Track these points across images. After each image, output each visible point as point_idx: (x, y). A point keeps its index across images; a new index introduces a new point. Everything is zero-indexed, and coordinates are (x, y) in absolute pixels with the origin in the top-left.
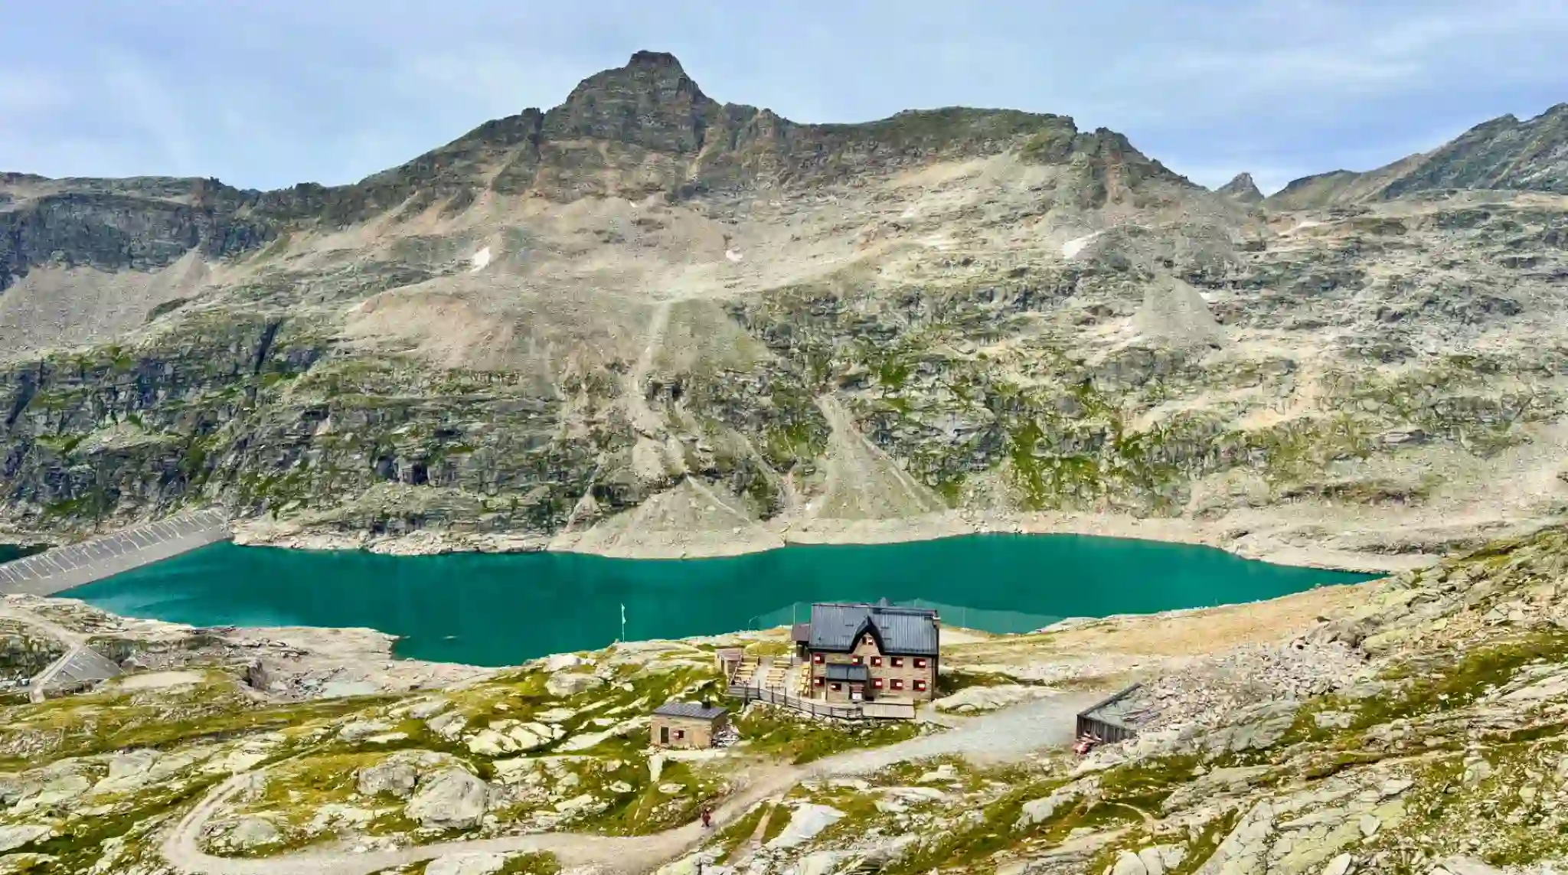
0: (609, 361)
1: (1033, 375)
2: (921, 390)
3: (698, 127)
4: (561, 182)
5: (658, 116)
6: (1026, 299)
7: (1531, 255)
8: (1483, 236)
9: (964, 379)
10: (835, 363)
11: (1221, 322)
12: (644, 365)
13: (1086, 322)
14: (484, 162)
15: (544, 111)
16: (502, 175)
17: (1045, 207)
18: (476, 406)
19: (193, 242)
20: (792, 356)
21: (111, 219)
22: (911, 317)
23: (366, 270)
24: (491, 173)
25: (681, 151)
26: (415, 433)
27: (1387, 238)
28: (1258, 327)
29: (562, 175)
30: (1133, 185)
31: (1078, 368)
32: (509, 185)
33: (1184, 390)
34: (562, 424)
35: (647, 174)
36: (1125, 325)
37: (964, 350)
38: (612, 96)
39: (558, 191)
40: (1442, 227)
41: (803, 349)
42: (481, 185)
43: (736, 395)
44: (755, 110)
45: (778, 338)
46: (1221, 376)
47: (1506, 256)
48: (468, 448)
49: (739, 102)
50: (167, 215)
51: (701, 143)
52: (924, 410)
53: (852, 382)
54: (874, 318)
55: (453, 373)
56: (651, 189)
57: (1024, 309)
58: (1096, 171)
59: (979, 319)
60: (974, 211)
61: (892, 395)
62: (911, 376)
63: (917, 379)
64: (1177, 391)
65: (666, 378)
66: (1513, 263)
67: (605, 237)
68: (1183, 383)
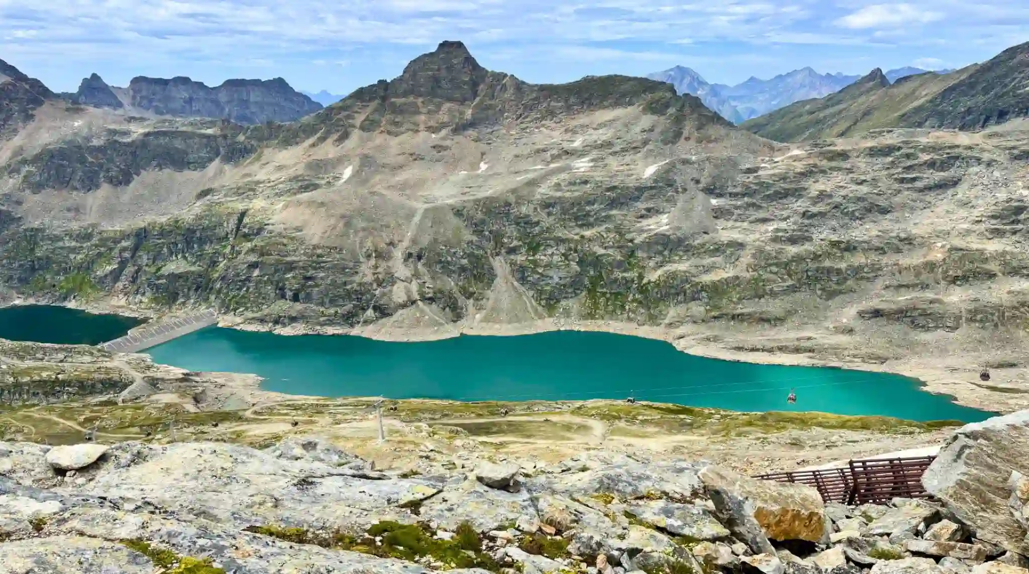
0: (388, 241)
1: (605, 248)
2: (545, 255)
3: (474, 85)
4: (396, 124)
5: (451, 81)
6: (613, 203)
7: (914, 176)
8: (893, 162)
9: (570, 249)
10: (506, 240)
11: (716, 217)
12: (406, 243)
13: (642, 217)
14: (357, 112)
15: (389, 81)
16: (365, 120)
17: (645, 143)
18: (322, 265)
19: (217, 154)
20: (484, 236)
21: (178, 144)
22: (549, 214)
23: (290, 180)
24: (359, 119)
25: (463, 101)
26: (294, 277)
27: (834, 164)
28: (736, 220)
29: (397, 120)
30: (699, 129)
31: (630, 244)
32: (369, 126)
33: (681, 257)
34: (361, 274)
35: (443, 116)
36: (664, 219)
37: (573, 233)
38: (428, 70)
39: (393, 129)
40: (871, 156)
41: (490, 232)
42: (354, 126)
43: (449, 259)
44: (506, 75)
45: (478, 228)
46: (703, 250)
47: (901, 176)
48: (317, 286)
49: (498, 71)
50: (205, 140)
51: (475, 94)
52: (546, 266)
53: (512, 251)
54: (529, 216)
55: (315, 247)
56: (443, 125)
57: (611, 209)
58: (679, 120)
59: (585, 216)
60: (608, 144)
61: (531, 258)
62: (542, 248)
63: (545, 249)
64: (677, 258)
65: (414, 251)
66: (902, 180)
67: (414, 157)
68: (681, 253)
